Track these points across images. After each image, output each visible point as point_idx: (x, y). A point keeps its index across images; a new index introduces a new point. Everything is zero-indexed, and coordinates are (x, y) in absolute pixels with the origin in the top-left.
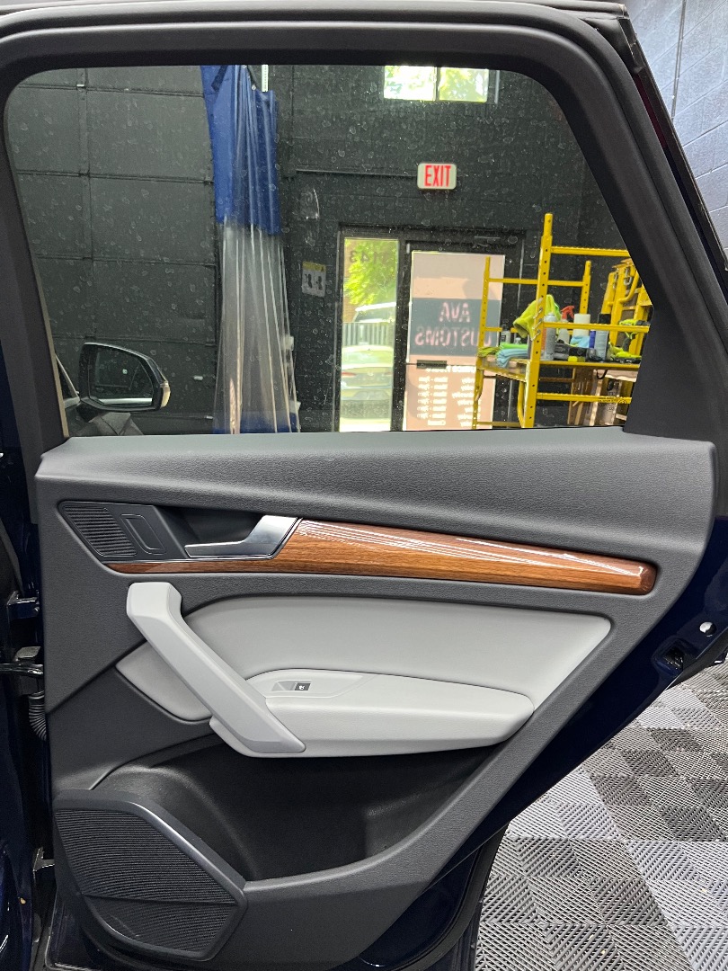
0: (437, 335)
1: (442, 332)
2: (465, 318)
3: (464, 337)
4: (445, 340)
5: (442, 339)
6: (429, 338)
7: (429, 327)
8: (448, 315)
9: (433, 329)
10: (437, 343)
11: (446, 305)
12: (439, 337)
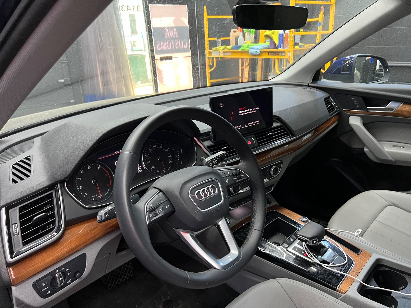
0: (166, 44)
1: (167, 43)
2: (175, 36)
3: (176, 44)
4: (169, 47)
5: (168, 46)
6: (163, 46)
7: (162, 41)
8: (168, 35)
9: (163, 42)
10: (166, 48)
11: (167, 30)
12: (167, 46)
